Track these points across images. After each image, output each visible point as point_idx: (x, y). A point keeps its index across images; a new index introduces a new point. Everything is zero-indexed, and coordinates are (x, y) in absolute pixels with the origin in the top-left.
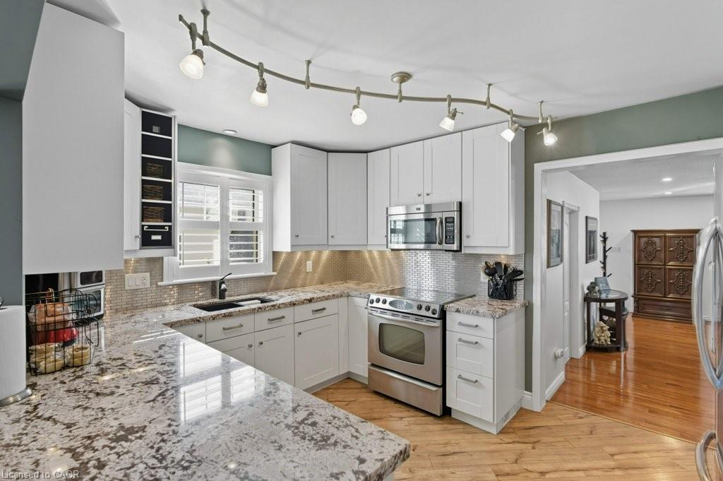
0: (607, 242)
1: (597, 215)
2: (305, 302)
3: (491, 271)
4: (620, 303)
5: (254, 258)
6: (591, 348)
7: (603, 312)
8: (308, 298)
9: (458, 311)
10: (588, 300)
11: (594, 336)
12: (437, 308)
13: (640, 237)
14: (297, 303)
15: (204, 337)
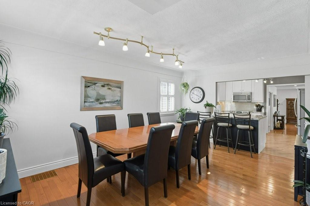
0: (278, 102)
1: (276, 94)
3: (257, 106)
4: (283, 117)
6: (275, 128)
7: (278, 120)
9: (253, 113)
10: (274, 116)
11: (276, 126)
12: (248, 112)
13: (288, 101)
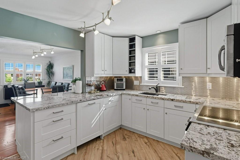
2: (169, 100)
5: (175, 79)
8: (172, 99)
14: (164, 99)
15: (131, 100)
